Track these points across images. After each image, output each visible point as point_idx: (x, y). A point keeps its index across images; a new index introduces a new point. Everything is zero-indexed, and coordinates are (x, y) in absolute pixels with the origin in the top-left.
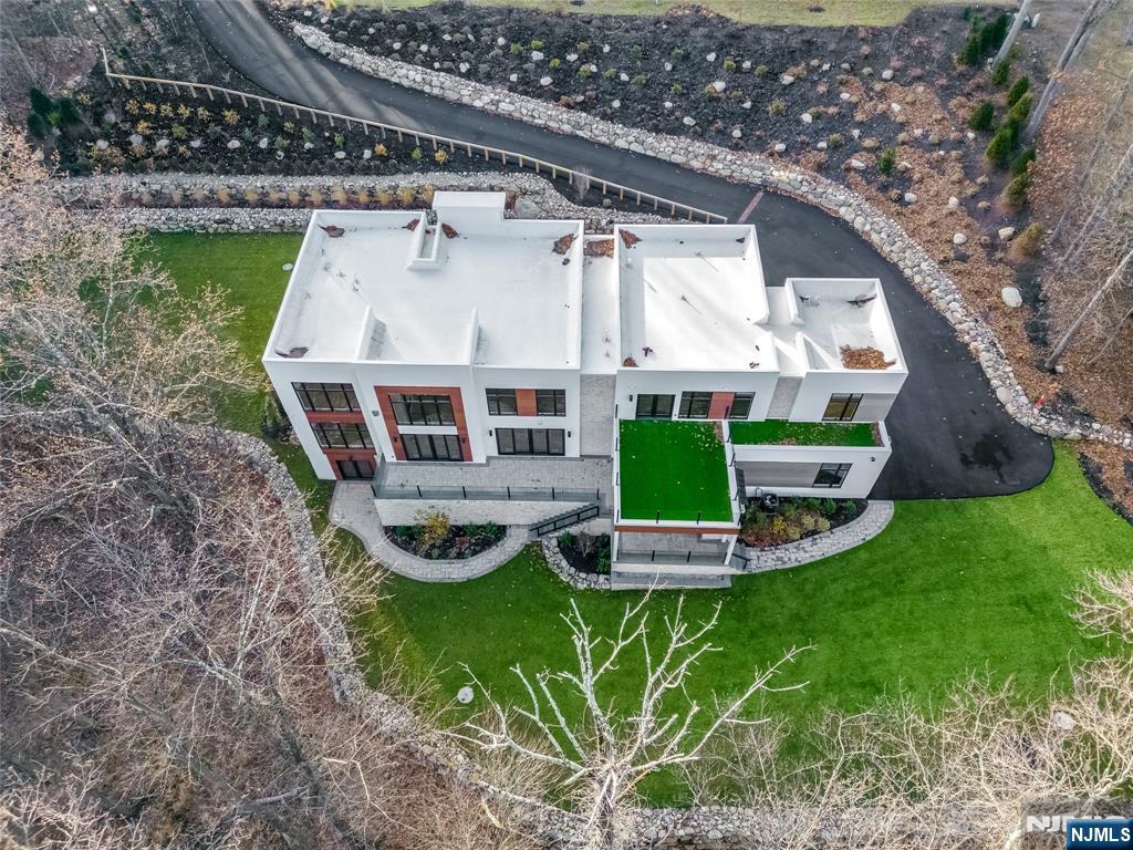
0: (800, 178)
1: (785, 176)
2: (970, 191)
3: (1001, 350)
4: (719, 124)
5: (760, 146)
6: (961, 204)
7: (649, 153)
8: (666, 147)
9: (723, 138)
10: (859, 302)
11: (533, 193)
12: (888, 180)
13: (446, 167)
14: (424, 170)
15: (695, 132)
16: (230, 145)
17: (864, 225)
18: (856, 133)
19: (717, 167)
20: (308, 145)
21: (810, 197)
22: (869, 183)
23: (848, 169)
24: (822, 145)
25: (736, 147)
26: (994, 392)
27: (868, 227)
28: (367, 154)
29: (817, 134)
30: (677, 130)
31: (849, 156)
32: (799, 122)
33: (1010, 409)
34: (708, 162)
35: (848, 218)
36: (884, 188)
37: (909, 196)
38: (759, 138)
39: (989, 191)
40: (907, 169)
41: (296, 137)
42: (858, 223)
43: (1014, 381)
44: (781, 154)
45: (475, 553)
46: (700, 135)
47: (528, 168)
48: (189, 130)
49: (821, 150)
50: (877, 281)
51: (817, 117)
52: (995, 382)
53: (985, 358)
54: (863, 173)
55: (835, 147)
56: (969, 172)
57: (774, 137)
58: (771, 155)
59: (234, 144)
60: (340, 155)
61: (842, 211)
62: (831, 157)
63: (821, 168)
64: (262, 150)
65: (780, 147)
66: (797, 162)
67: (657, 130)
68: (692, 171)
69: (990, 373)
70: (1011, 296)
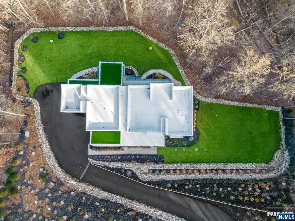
0: (69, 181)
1: (72, 182)
2: (26, 167)
3: (35, 119)
4: (88, 202)
5: (78, 194)
6: (29, 164)
7: (110, 194)
8: (104, 195)
9: (88, 197)
10: (67, 108)
11: (143, 174)
12: (45, 176)
13: (168, 182)
14: (174, 181)
15: (96, 200)
16: (230, 189)
18: (50, 195)
19: (91, 188)
20: (208, 189)
21: (67, 176)
22: (51, 177)
23: (55, 183)
24: (60, 192)
25: (85, 194)
26: (40, 109)
27: (55, 163)
28: (190, 186)
29: (60, 197)
30: (102, 201)
31: (54, 187)
32: (65, 202)
33: (38, 104)
34: (94, 190)
35: (59, 168)
36: (47, 174)
37: (41, 170)
38: (78, 197)
39: (20, 166)
40: (39, 179)
41: (212, 191)
42: (57, 165)
43: (35, 111)
44: (73, 191)
45: (151, 75)
46: (95, 199)
47: (145, 182)
48: (244, 194)
49: (61, 191)
50: (61, 112)
51: (60, 202)
52: (39, 111)
53: (39, 118)
54: (51, 181)
55: (57, 191)
56: (24, 174)
57: (74, 197)
58: (75, 191)
59: (229, 189)
60: (198, 186)
61: (60, 170)
62: (59, 188)
63: (62, 184)
64: (221, 187)
65: (72, 193)
66: (69, 188)
67: (107, 201)
68: (99, 187)
69: (40, 114)
70: (27, 134)
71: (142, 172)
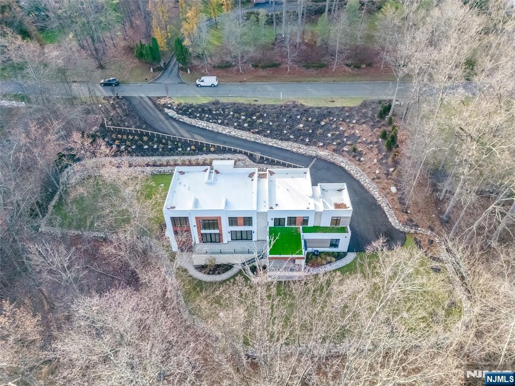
0: (328, 154)
1: (323, 153)
2: (380, 157)
3: (391, 206)
4: (302, 137)
5: (315, 144)
6: (378, 161)
7: (279, 147)
8: (285, 145)
9: (303, 142)
10: (340, 190)
11: (242, 160)
12: (355, 154)
13: (214, 152)
14: (207, 154)
15: (294, 140)
16: (144, 147)
17: (349, 168)
18: (345, 140)
19: (301, 151)
20: (170, 147)
21: (331, 160)
22: (349, 155)
23: (343, 151)
24: (335, 143)
25: (307, 145)
26: (388, 219)
27: (350, 169)
28: (189, 149)
29: (333, 140)
30: (288, 140)
31: (343, 147)
32: (327, 136)
33: (393, 224)
34: (298, 149)
35: (344, 166)
36: (354, 157)
37: (362, 159)
38: (315, 141)
39: (386, 157)
40: (361, 151)
41: (166, 144)
42: (347, 168)
43: (394, 216)
44: (321, 147)
45: (223, 272)
46: (296, 141)
47: (240, 152)
48: (131, 143)
49: (334, 145)
50: (345, 184)
51: (333, 135)
52: (388, 216)
53: (386, 209)
54: (348, 152)
55: (339, 144)
56: (380, 151)
57: (319, 141)
58: (318, 147)
59: (146, 147)
60: (180, 149)
61: (342, 164)
62: (338, 147)
63: (334, 151)
64: (154, 149)
65: (321, 144)
66: (327, 149)
67: (282, 140)
68: (293, 152)
69: (387, 213)
70: (393, 189)
71: (244, 162)
